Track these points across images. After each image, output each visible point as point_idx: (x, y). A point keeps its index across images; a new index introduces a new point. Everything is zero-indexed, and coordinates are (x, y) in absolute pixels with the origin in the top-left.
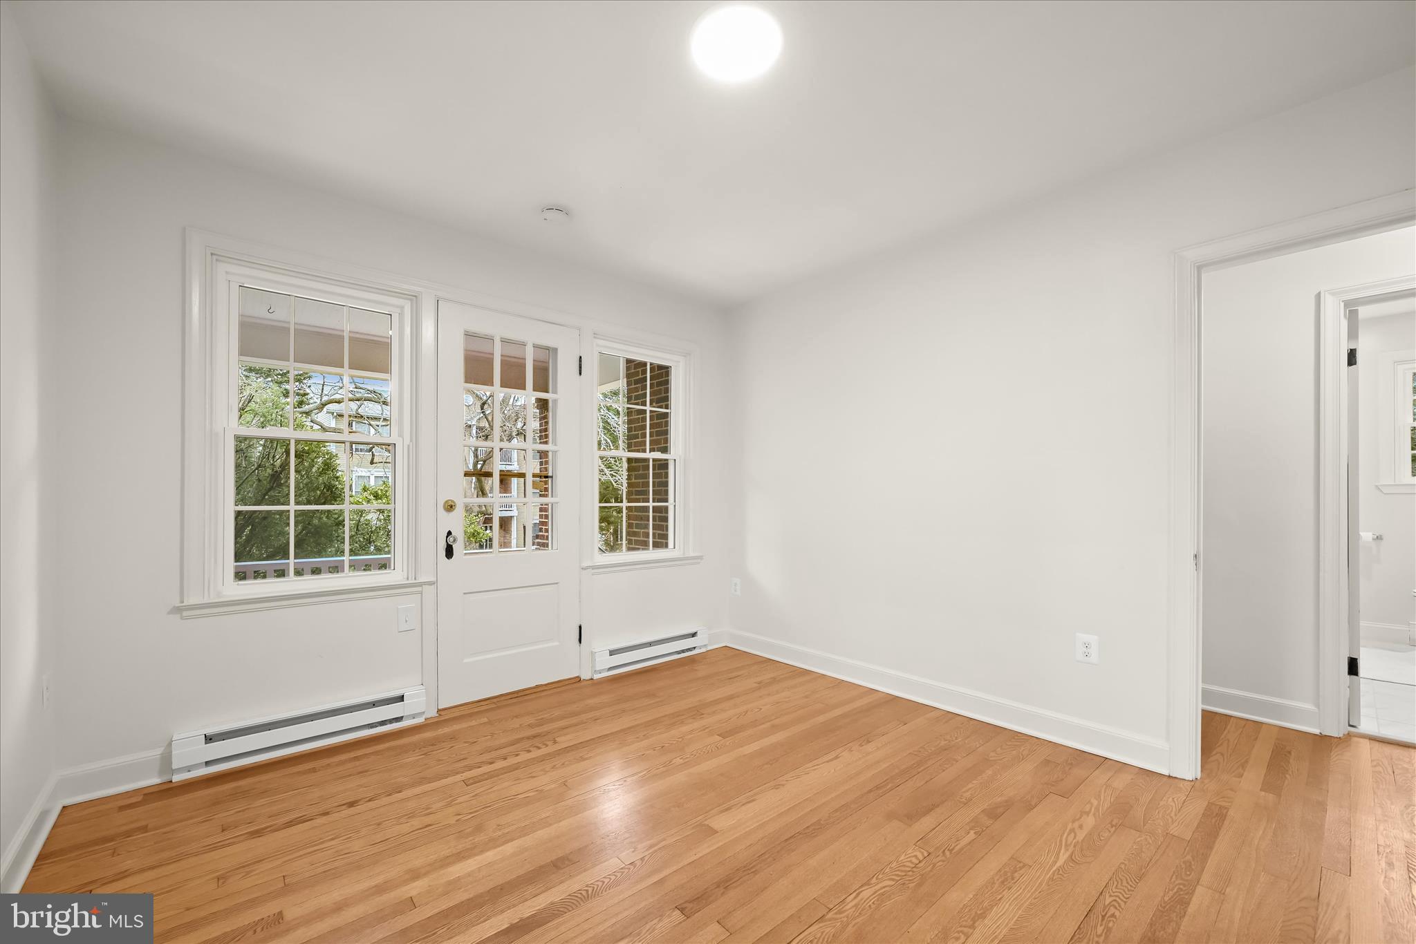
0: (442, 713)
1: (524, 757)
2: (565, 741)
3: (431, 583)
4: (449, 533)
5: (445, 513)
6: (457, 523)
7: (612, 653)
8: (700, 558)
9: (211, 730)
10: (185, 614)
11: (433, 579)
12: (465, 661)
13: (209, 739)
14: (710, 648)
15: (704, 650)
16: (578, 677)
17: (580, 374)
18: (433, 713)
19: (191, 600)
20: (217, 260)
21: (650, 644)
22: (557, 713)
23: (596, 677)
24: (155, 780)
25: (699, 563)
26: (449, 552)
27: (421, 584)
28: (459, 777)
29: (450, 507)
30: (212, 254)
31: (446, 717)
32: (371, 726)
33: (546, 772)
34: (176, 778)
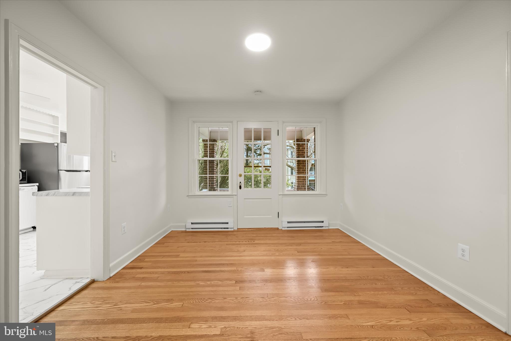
0: (238, 229)
1: (244, 242)
2: (256, 242)
3: (236, 195)
4: (240, 182)
5: (239, 177)
6: (242, 179)
7: (288, 222)
8: (326, 195)
9: (193, 222)
10: (189, 197)
11: (236, 194)
12: (245, 217)
13: (192, 223)
14: (330, 228)
15: (327, 228)
16: (278, 228)
17: (278, 135)
18: (236, 229)
19: (190, 194)
20: (194, 123)
21: (304, 222)
22: (262, 235)
23: (283, 229)
24: (184, 230)
25: (325, 197)
26: (240, 187)
27: (233, 195)
28: (226, 243)
29: (240, 175)
30: (193, 122)
31: (239, 230)
32: (222, 228)
33: (244, 247)
34: (187, 230)
